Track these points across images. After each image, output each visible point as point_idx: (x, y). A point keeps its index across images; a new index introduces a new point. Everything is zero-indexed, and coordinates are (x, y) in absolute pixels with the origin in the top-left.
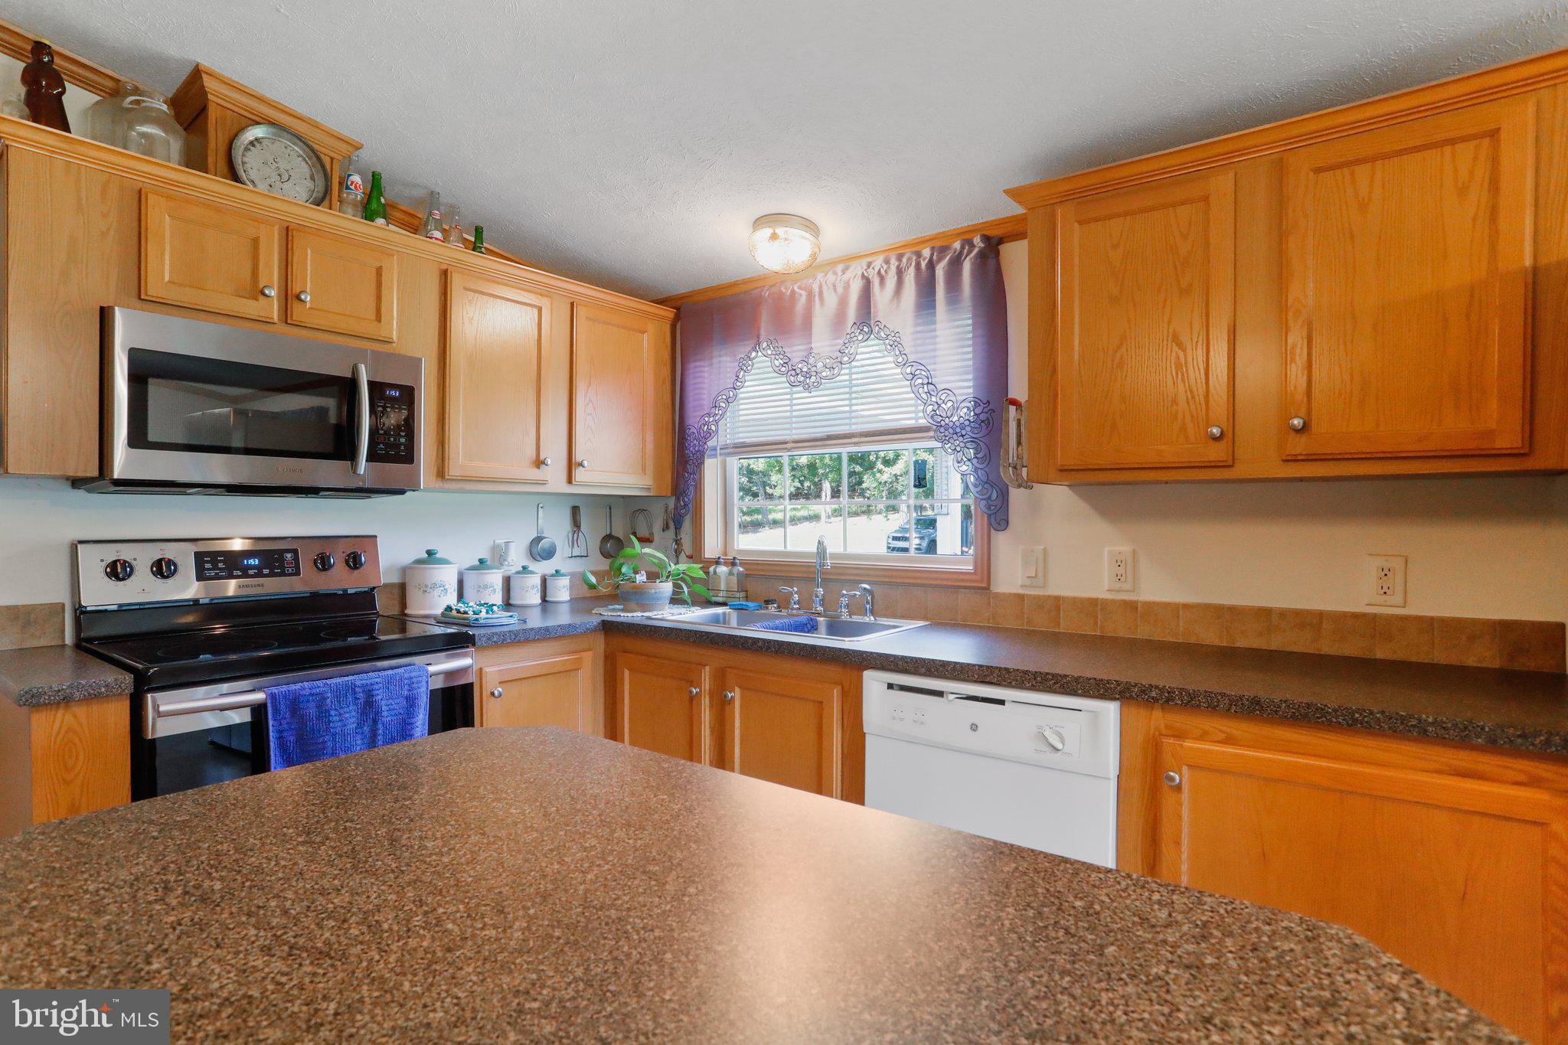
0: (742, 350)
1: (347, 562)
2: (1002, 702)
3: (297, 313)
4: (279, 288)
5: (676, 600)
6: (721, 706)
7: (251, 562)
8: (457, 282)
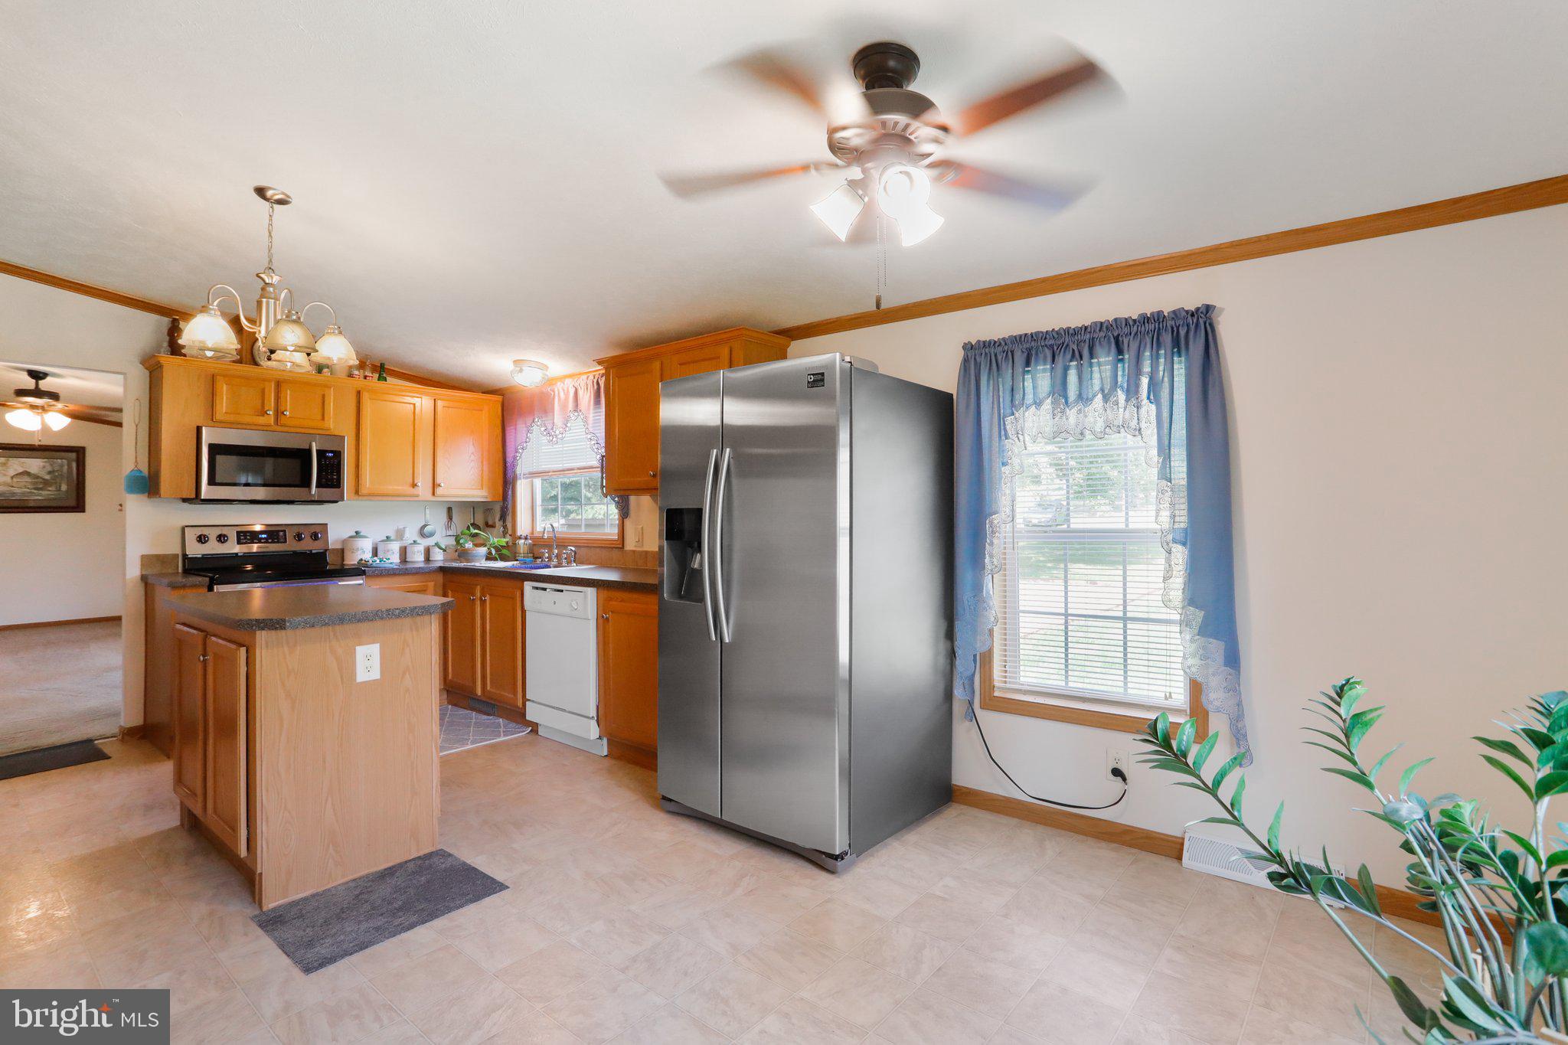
0: (529, 421)
1: (311, 537)
2: (562, 591)
3: (283, 420)
4: (275, 411)
5: (489, 557)
6: (483, 602)
7: (264, 536)
8: (365, 396)
